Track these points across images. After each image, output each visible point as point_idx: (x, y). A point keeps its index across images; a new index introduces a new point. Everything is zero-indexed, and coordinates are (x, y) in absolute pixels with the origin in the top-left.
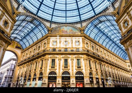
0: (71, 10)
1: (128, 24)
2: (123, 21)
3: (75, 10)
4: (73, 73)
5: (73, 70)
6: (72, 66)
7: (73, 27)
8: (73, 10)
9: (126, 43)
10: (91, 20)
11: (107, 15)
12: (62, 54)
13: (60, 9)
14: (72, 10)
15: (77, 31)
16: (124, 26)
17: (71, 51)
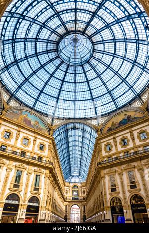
0: (47, 95)
1: (110, 149)
2: (105, 143)
3: (53, 97)
4: (25, 198)
5: (26, 194)
6: (27, 186)
7: (41, 119)
8: (51, 96)
9: (104, 169)
10: (68, 122)
11: (86, 125)
12: (16, 160)
13: (35, 85)
14: (49, 95)
15: (44, 128)
16: (105, 149)
17: (32, 159)
